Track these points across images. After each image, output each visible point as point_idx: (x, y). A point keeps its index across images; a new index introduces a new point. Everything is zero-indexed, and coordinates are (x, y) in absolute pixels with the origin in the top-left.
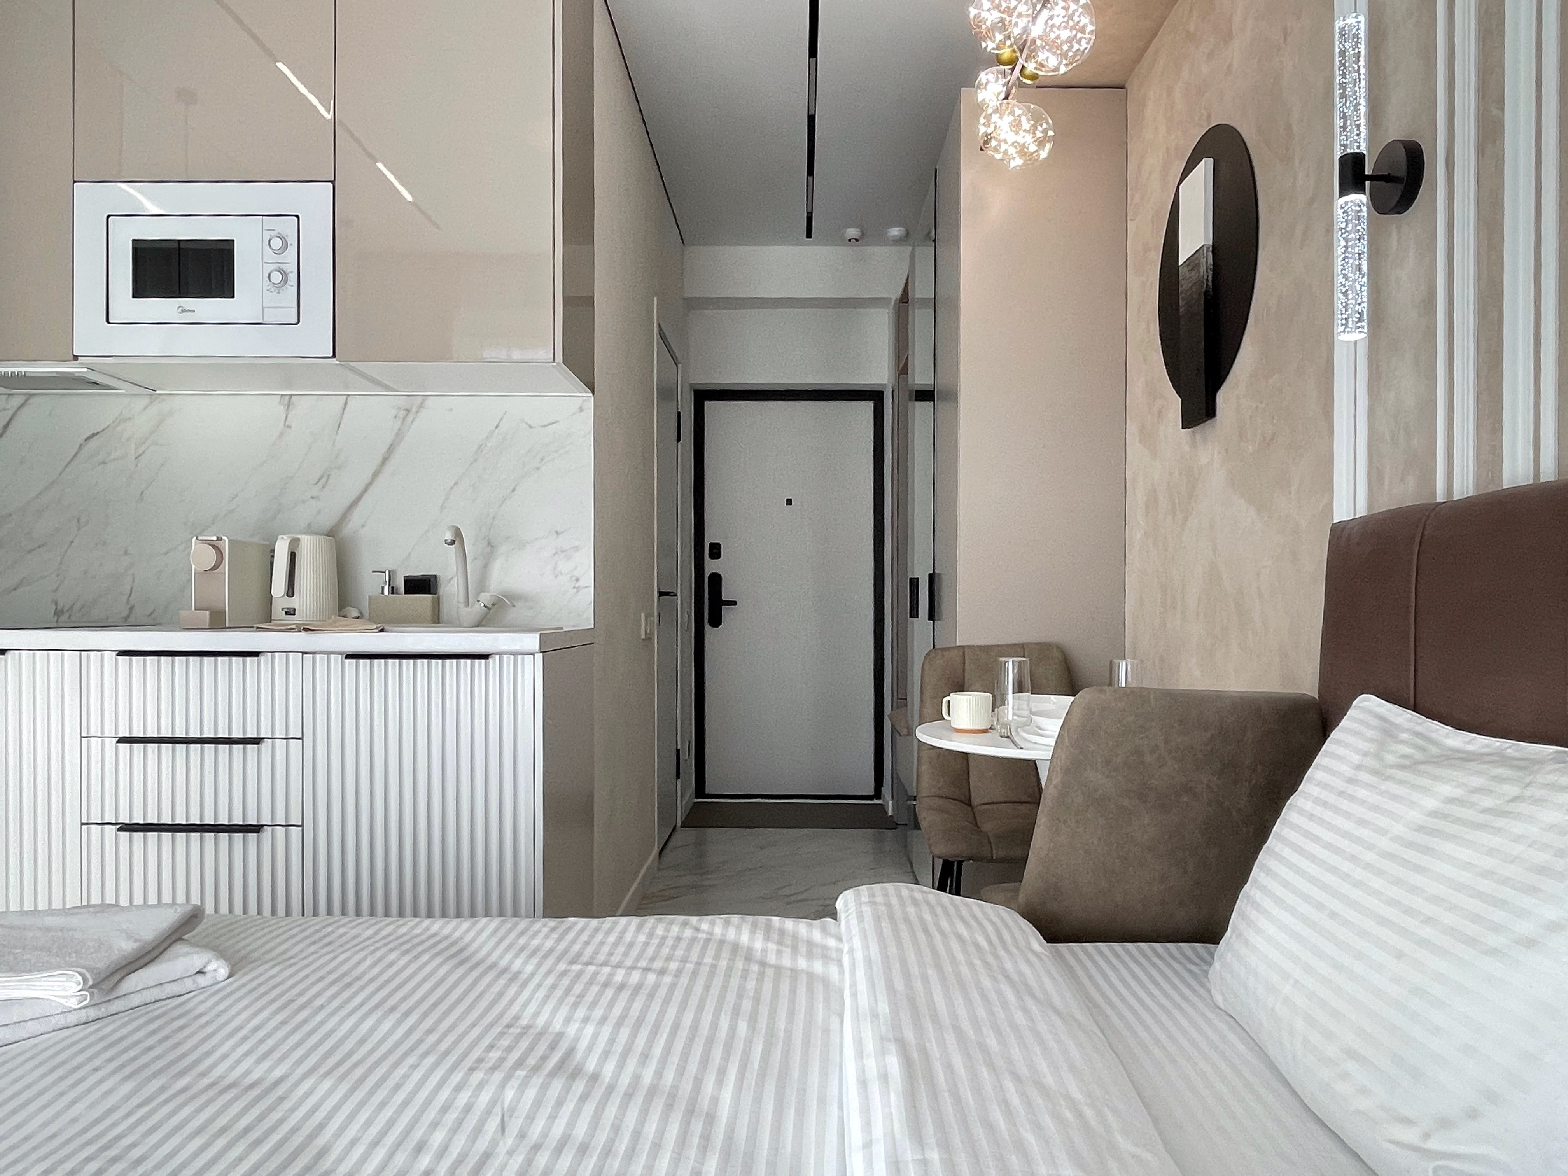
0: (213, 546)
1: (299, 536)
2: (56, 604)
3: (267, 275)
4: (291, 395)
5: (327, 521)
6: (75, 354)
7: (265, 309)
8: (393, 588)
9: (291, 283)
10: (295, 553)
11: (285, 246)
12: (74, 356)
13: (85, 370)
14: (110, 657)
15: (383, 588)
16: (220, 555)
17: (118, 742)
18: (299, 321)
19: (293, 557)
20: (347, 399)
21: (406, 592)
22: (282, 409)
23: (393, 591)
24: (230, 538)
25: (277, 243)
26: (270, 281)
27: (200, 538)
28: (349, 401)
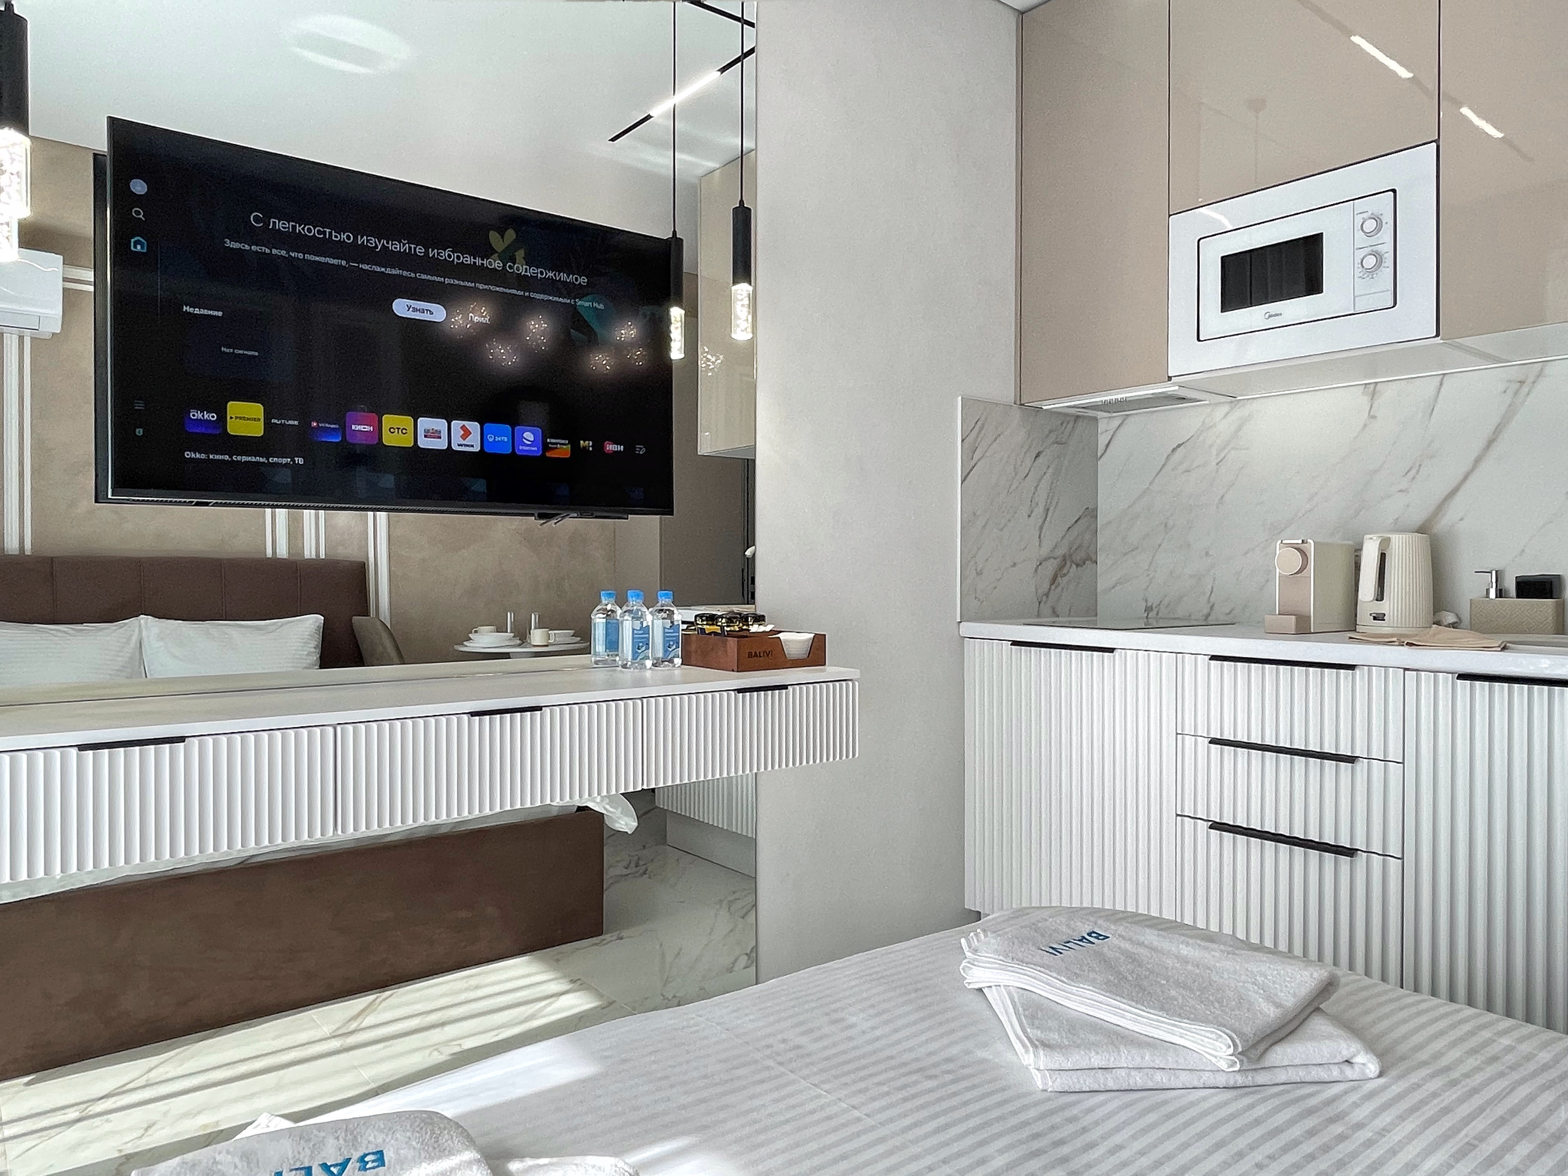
0: (1298, 549)
1: (1390, 536)
2: (1146, 601)
3: (1360, 261)
4: (1376, 383)
5: (1418, 516)
6: (1170, 375)
7: (1356, 298)
8: (1501, 590)
9: (1386, 265)
10: (1385, 554)
11: (1379, 227)
12: (1169, 377)
13: (1177, 388)
14: (1203, 660)
15: (1488, 591)
16: (1305, 560)
17: (1210, 742)
18: (1395, 304)
19: (1383, 557)
20: (1442, 379)
21: (1519, 596)
22: (1366, 399)
23: (1500, 593)
24: (1316, 540)
25: (1370, 225)
26: (1363, 267)
27: (1284, 542)
28: (1444, 381)
